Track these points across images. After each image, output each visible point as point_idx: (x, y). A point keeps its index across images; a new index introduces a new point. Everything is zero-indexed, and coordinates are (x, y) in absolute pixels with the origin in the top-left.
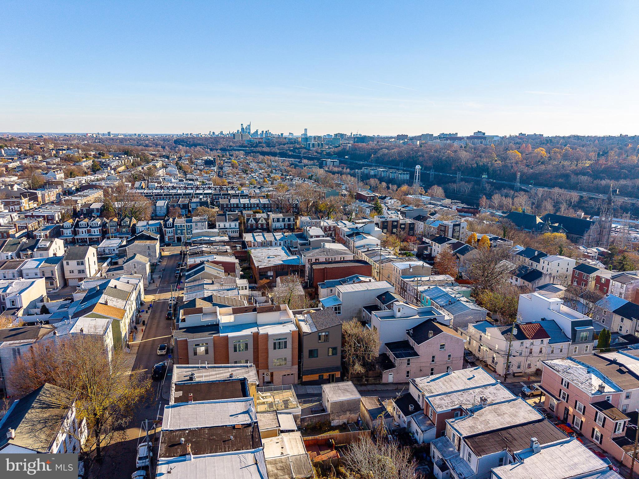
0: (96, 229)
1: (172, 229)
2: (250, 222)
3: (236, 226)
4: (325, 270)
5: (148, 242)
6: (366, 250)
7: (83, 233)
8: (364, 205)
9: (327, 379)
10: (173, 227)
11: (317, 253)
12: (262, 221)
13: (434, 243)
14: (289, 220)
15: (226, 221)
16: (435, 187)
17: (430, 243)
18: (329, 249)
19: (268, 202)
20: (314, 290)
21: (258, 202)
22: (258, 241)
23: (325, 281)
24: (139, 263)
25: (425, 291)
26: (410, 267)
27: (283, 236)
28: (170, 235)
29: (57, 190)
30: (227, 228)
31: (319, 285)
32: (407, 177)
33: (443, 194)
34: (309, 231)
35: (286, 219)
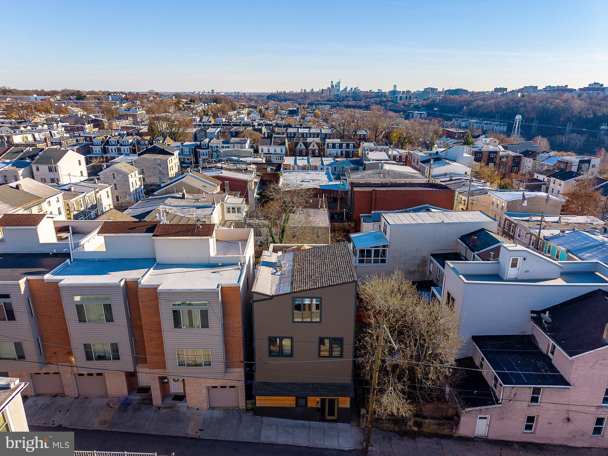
0: (126, 148)
1: (207, 150)
2: (298, 147)
3: (282, 151)
4: (374, 193)
5: (159, 156)
6: (448, 179)
7: (112, 151)
8: (451, 141)
9: (318, 409)
10: (208, 148)
11: (369, 174)
12: (314, 146)
13: (552, 179)
14: (348, 146)
15: (271, 145)
16: (539, 139)
17: (546, 180)
18: (389, 171)
19: (330, 132)
20: (353, 225)
21: (319, 131)
22: (299, 165)
23: (373, 212)
24: (119, 172)
25: (554, 237)
26: (524, 198)
27: (333, 161)
28: (204, 157)
29: (127, 121)
30: (271, 154)
31: (362, 217)
32: (505, 129)
33: (548, 147)
34: (368, 154)
35: (344, 145)
